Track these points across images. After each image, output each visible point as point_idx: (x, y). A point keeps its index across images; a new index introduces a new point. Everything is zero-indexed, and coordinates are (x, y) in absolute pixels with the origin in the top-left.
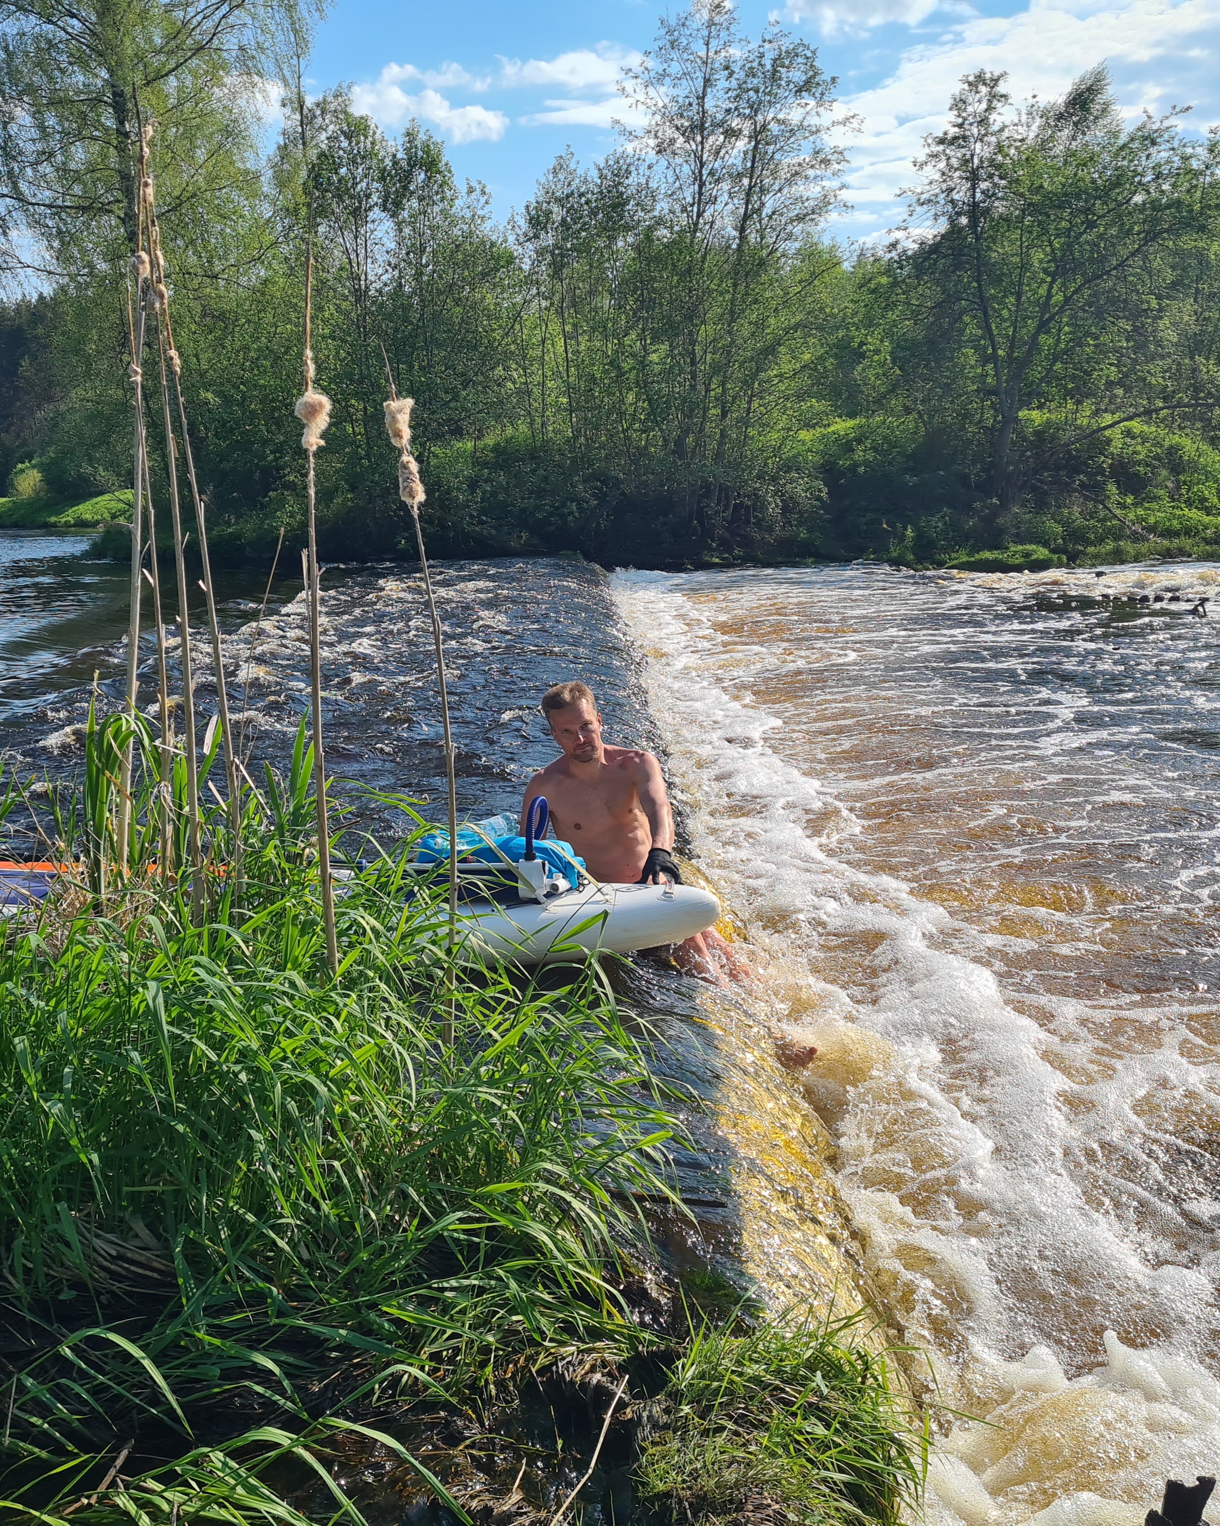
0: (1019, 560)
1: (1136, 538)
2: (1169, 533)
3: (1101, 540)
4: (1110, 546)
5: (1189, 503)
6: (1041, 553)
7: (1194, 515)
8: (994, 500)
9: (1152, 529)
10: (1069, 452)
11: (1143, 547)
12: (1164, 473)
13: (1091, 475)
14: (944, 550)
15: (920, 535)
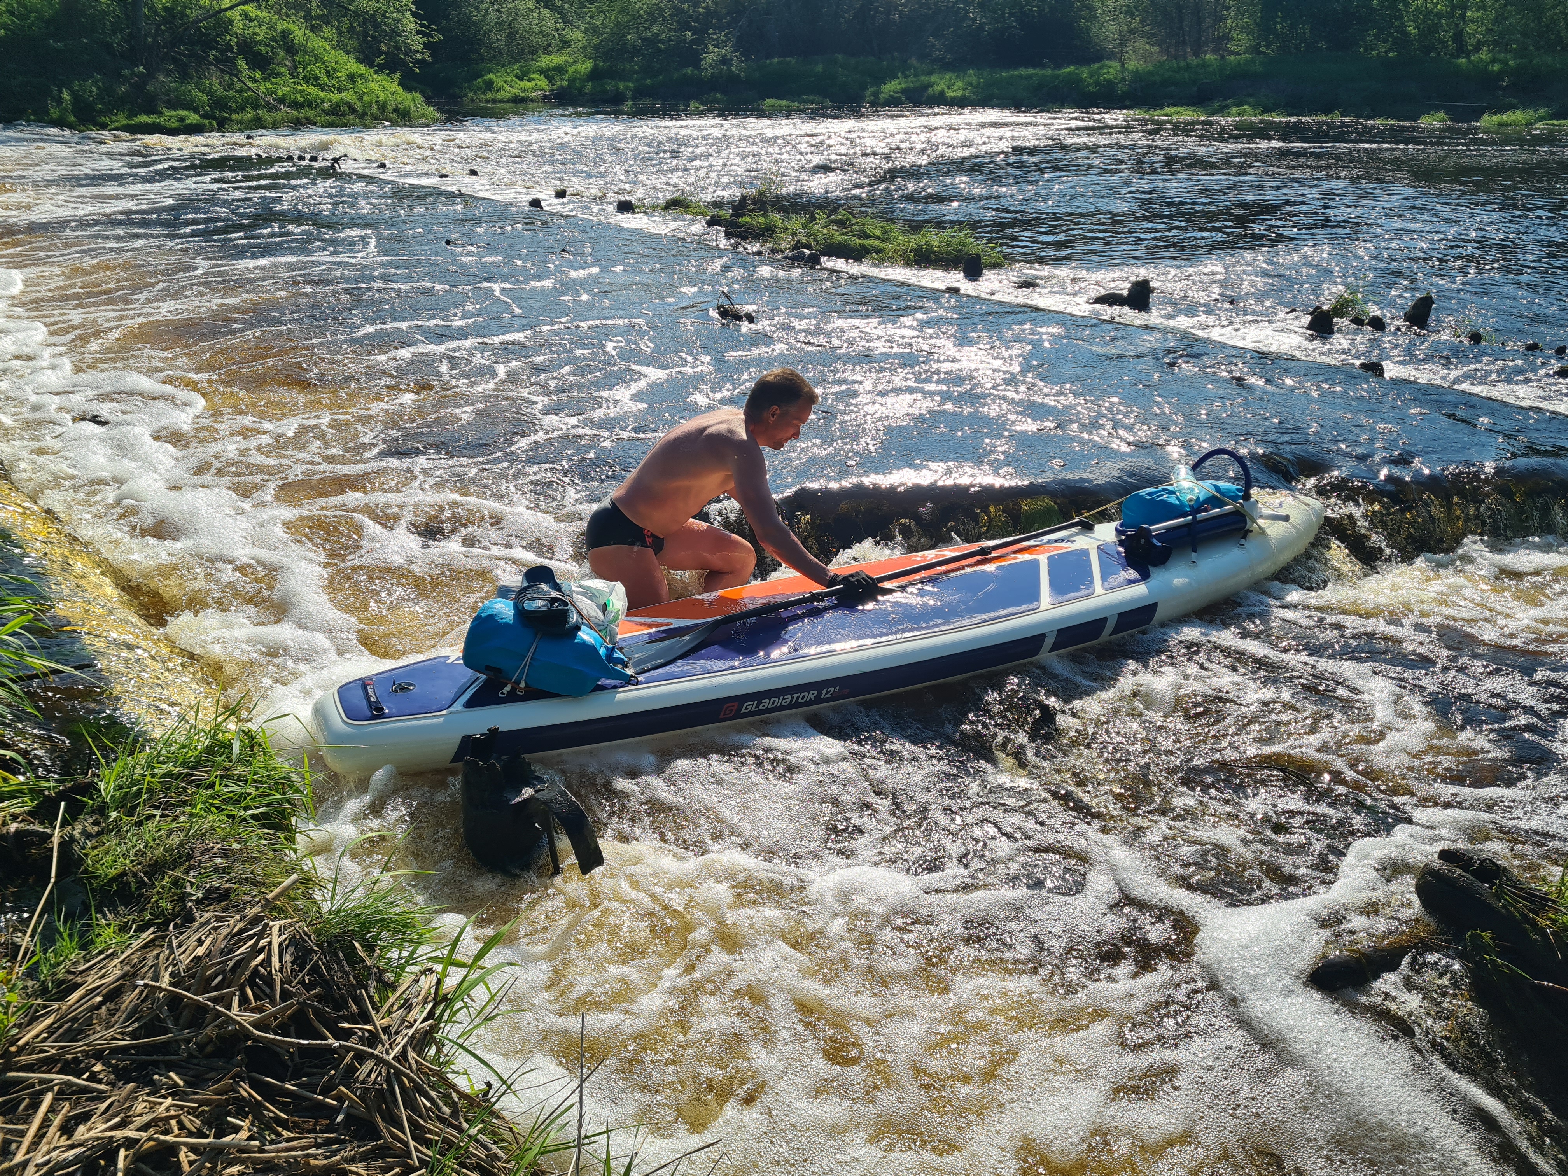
0: (175, 124)
1: (271, 108)
2: (295, 105)
3: (242, 109)
4: (250, 114)
5: (306, 80)
6: (193, 118)
7: (312, 90)
8: (141, 69)
9: (282, 100)
10: (199, 29)
11: (279, 116)
12: (282, 53)
13: (223, 52)
14: (101, 113)
15: (77, 99)
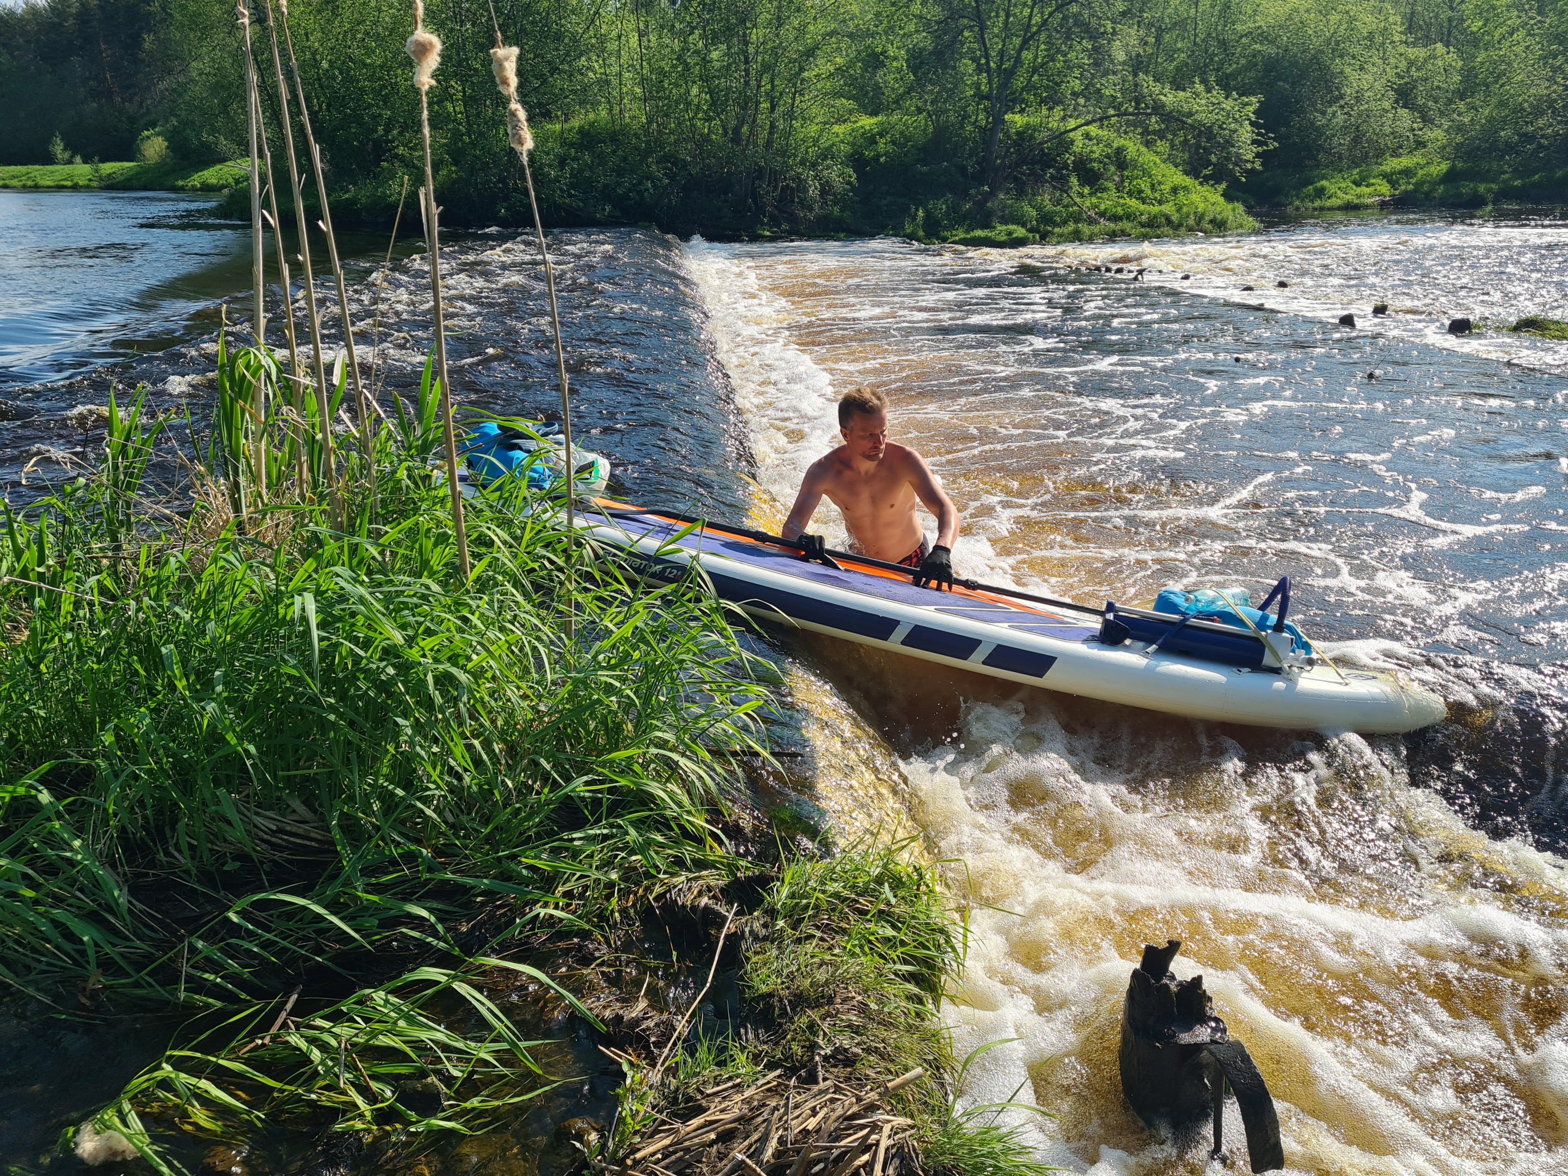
0: (1003, 238)
1: (1091, 221)
2: (1115, 218)
3: (1065, 223)
4: (1071, 227)
5: (1130, 194)
6: (1020, 232)
7: (1133, 203)
8: (986, 188)
9: (1102, 214)
10: (1042, 150)
11: (1096, 229)
12: (1113, 168)
13: (1059, 170)
14: (945, 228)
15: (928, 215)
